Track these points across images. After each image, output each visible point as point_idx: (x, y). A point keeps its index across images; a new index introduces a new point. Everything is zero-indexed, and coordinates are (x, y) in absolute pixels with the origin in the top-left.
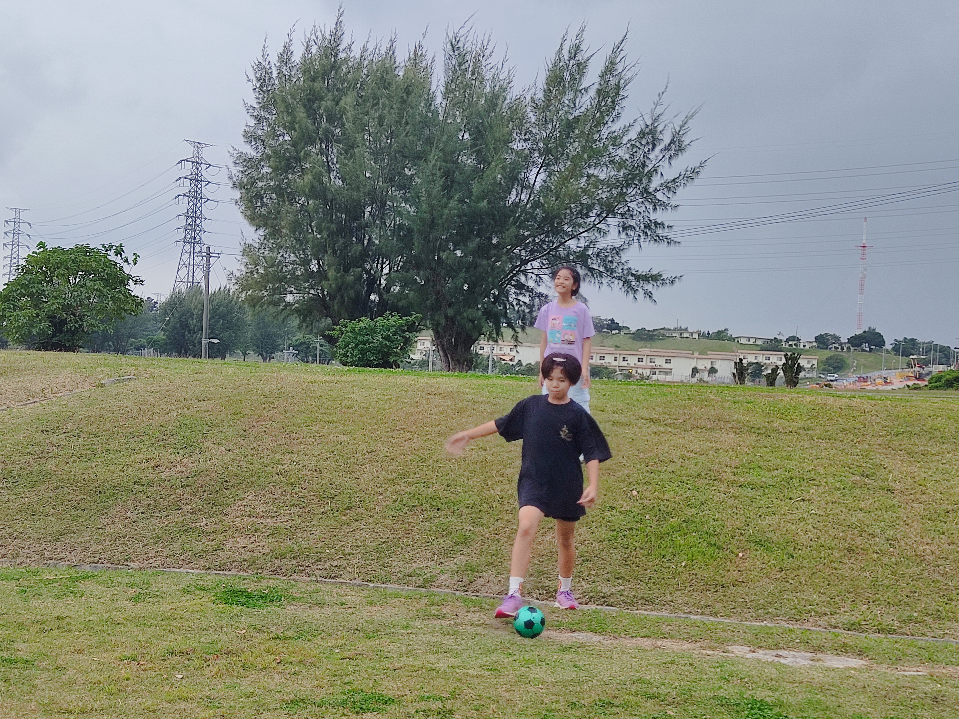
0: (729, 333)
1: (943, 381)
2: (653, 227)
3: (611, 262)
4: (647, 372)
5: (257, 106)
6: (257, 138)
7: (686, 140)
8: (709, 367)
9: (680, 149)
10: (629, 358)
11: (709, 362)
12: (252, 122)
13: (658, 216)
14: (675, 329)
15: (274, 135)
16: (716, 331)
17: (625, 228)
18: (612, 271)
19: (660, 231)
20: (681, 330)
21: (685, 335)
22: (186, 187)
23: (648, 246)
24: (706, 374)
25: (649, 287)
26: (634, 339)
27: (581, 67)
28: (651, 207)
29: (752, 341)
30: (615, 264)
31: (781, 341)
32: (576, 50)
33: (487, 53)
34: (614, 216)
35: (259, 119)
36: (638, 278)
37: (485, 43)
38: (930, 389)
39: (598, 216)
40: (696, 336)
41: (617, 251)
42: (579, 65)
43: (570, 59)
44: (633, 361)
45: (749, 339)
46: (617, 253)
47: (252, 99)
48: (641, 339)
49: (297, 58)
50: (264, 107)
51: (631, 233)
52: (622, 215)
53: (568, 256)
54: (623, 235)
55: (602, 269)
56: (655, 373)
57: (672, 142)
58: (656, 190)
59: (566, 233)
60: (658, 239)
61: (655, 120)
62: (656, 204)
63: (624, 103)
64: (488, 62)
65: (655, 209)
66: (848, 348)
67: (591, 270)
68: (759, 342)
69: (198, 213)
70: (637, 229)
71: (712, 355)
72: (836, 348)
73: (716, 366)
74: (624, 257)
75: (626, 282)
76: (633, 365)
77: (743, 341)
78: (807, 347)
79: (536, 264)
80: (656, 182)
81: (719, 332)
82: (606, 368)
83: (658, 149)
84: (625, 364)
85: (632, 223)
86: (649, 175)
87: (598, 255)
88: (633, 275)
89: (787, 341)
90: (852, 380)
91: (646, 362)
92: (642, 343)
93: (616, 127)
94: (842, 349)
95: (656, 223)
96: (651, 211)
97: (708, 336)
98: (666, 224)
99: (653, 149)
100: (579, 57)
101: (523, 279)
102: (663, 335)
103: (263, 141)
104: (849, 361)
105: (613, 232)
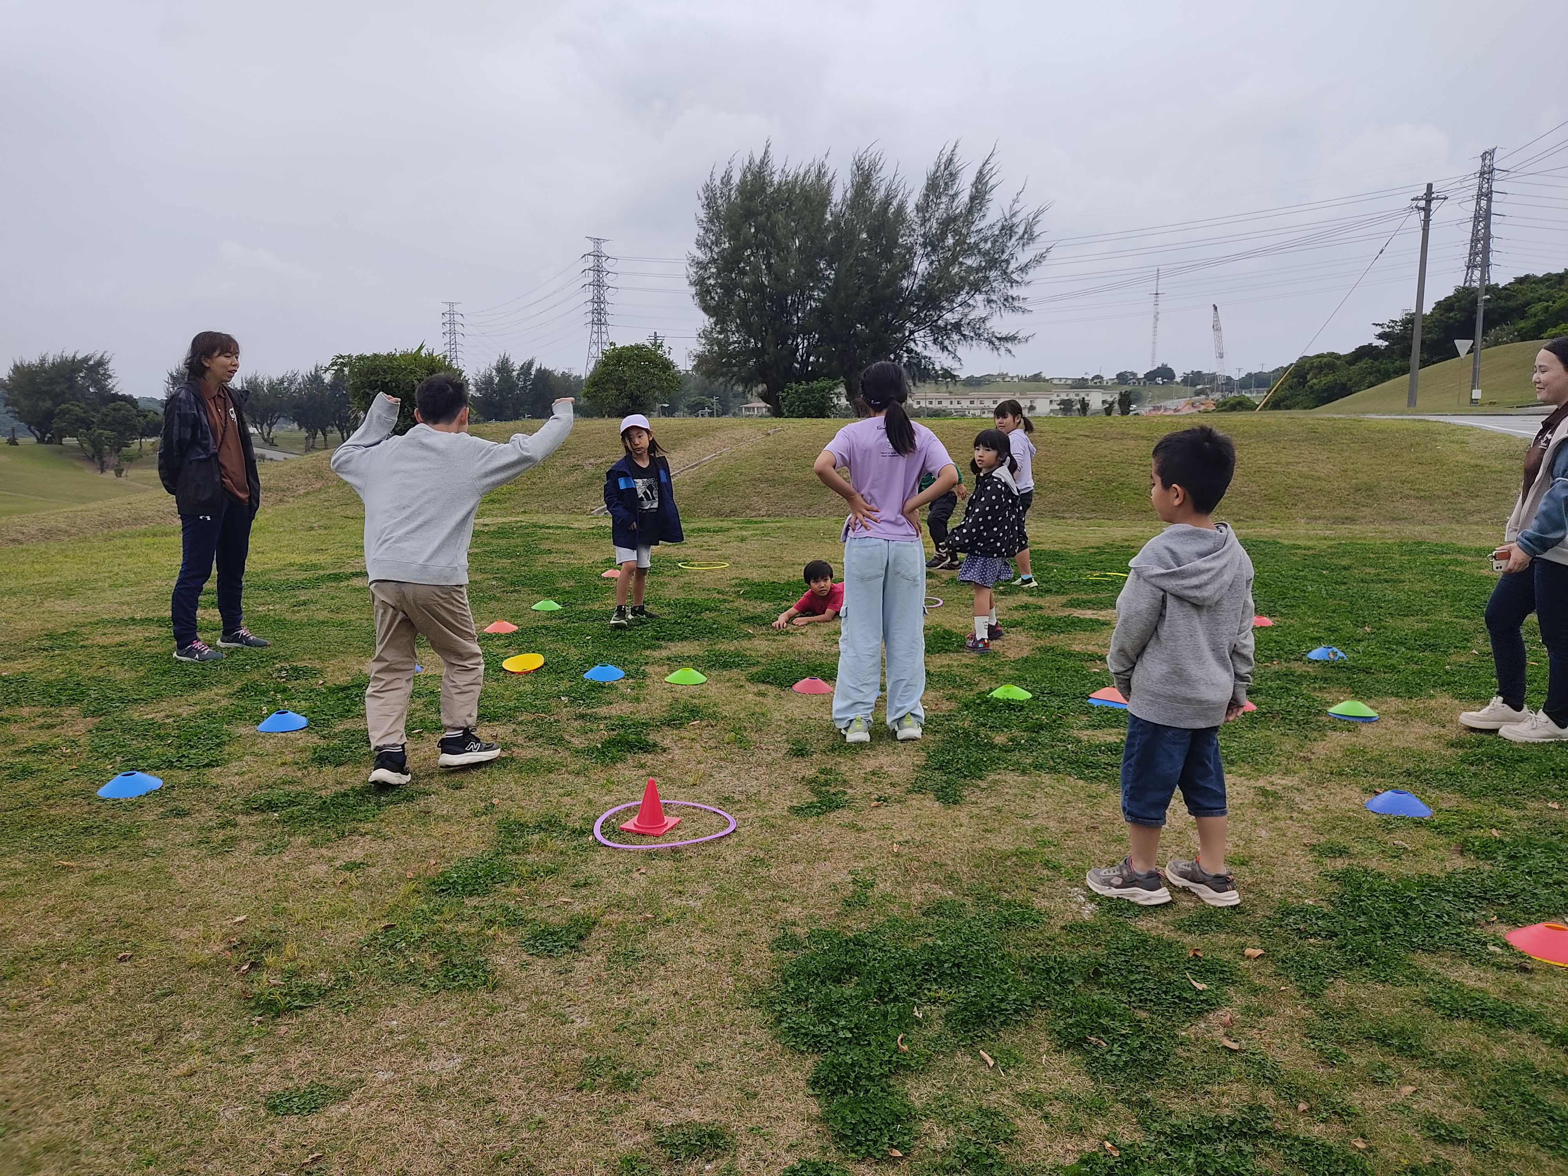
0: (1043, 375)
1: (1228, 405)
2: (1010, 300)
3: (979, 329)
4: (978, 413)
5: (705, 220)
6: (705, 245)
7: (1037, 230)
8: (1028, 405)
9: (1032, 238)
10: (963, 401)
11: (1029, 401)
12: (702, 232)
13: (1014, 292)
14: (998, 375)
15: (717, 243)
16: (1032, 374)
17: (989, 301)
18: (979, 335)
19: (1016, 304)
20: (1003, 376)
21: (1007, 379)
22: (591, 277)
23: (1008, 315)
24: (1027, 411)
25: (1009, 345)
26: (964, 385)
27: (953, 176)
28: (1009, 284)
29: (1063, 382)
30: (982, 330)
31: (1087, 380)
32: (950, 161)
33: (878, 167)
34: (980, 292)
35: (707, 231)
36: (1000, 339)
37: (877, 160)
38: (1218, 411)
39: (968, 293)
40: (1016, 380)
41: (984, 320)
42: (951, 174)
43: (945, 169)
44: (965, 404)
45: (1060, 379)
46: (984, 322)
47: (702, 214)
48: (971, 385)
49: (736, 179)
50: (711, 221)
51: (994, 306)
52: (986, 292)
53: (946, 326)
54: (988, 307)
55: (972, 334)
56: (984, 413)
57: (1025, 232)
58: (1012, 272)
59: (943, 308)
60: (1014, 309)
61: (1013, 215)
62: (1012, 282)
63: (989, 205)
64: (878, 175)
65: (1012, 286)
66: (1145, 383)
67: (964, 336)
68: (1069, 382)
69: (602, 298)
70: (999, 302)
71: (1030, 394)
72: (1134, 383)
73: (1034, 404)
74: (988, 324)
75: (991, 342)
76: (965, 407)
77: (1055, 382)
78: (1110, 384)
79: (921, 333)
80: (1013, 265)
81: (1036, 375)
82: (944, 411)
83: (1013, 239)
84: (959, 406)
85: (994, 297)
86: (1007, 262)
87: (969, 324)
88: (996, 337)
89: (1093, 379)
90: (1148, 409)
91: (977, 404)
92: (971, 388)
93: (982, 224)
94: (1139, 383)
95: (1013, 299)
96: (1009, 288)
97: (1026, 380)
98: (1021, 297)
99: (1010, 239)
100: (951, 167)
101: (912, 345)
102: (989, 381)
103: (710, 248)
104: (1144, 393)
105: (981, 304)
